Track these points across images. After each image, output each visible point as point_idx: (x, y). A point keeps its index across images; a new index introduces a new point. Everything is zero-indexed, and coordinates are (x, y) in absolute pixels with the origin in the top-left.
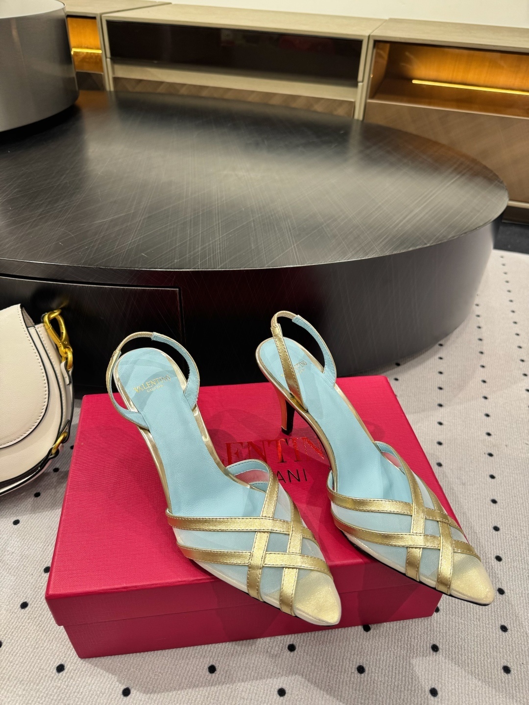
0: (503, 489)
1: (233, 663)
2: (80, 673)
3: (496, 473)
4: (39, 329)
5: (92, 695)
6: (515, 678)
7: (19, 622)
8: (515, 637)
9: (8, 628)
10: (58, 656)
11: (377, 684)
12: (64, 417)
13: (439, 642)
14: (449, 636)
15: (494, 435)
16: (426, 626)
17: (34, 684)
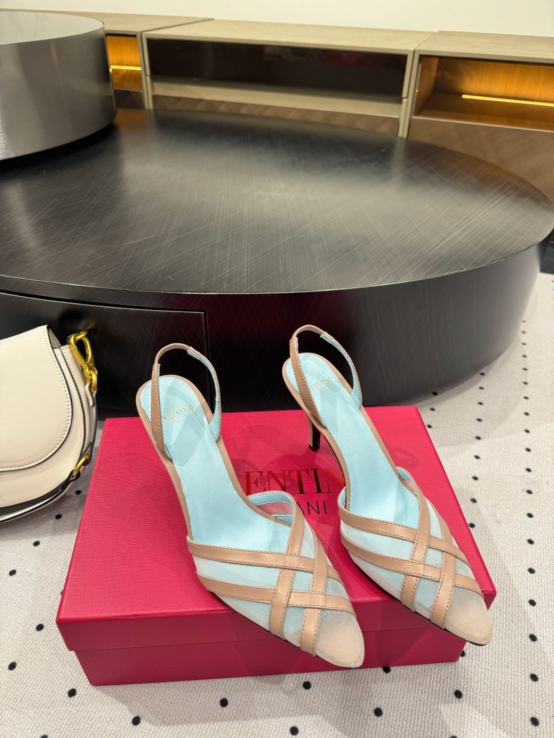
0: (541, 529)
1: (245, 698)
2: (92, 699)
3: (534, 511)
4: (65, 350)
5: (102, 721)
6: (543, 731)
7: (34, 644)
8: (545, 688)
9: (23, 649)
10: (70, 680)
11: (394, 729)
12: (86, 439)
13: (463, 688)
14: (474, 682)
15: (535, 471)
16: (450, 671)
17: (46, 707)
